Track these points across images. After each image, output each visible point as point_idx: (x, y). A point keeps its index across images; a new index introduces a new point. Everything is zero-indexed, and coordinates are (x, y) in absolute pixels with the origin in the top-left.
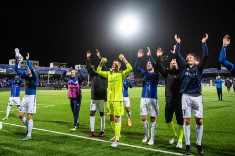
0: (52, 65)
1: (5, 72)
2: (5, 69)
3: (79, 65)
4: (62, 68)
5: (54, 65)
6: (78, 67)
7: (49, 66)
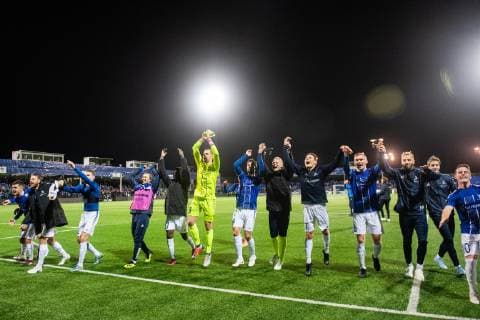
0: (87, 161)
1: (5, 172)
2: (5, 168)
3: (133, 162)
4: (104, 167)
5: (91, 160)
6: (132, 165)
7: (82, 163)
